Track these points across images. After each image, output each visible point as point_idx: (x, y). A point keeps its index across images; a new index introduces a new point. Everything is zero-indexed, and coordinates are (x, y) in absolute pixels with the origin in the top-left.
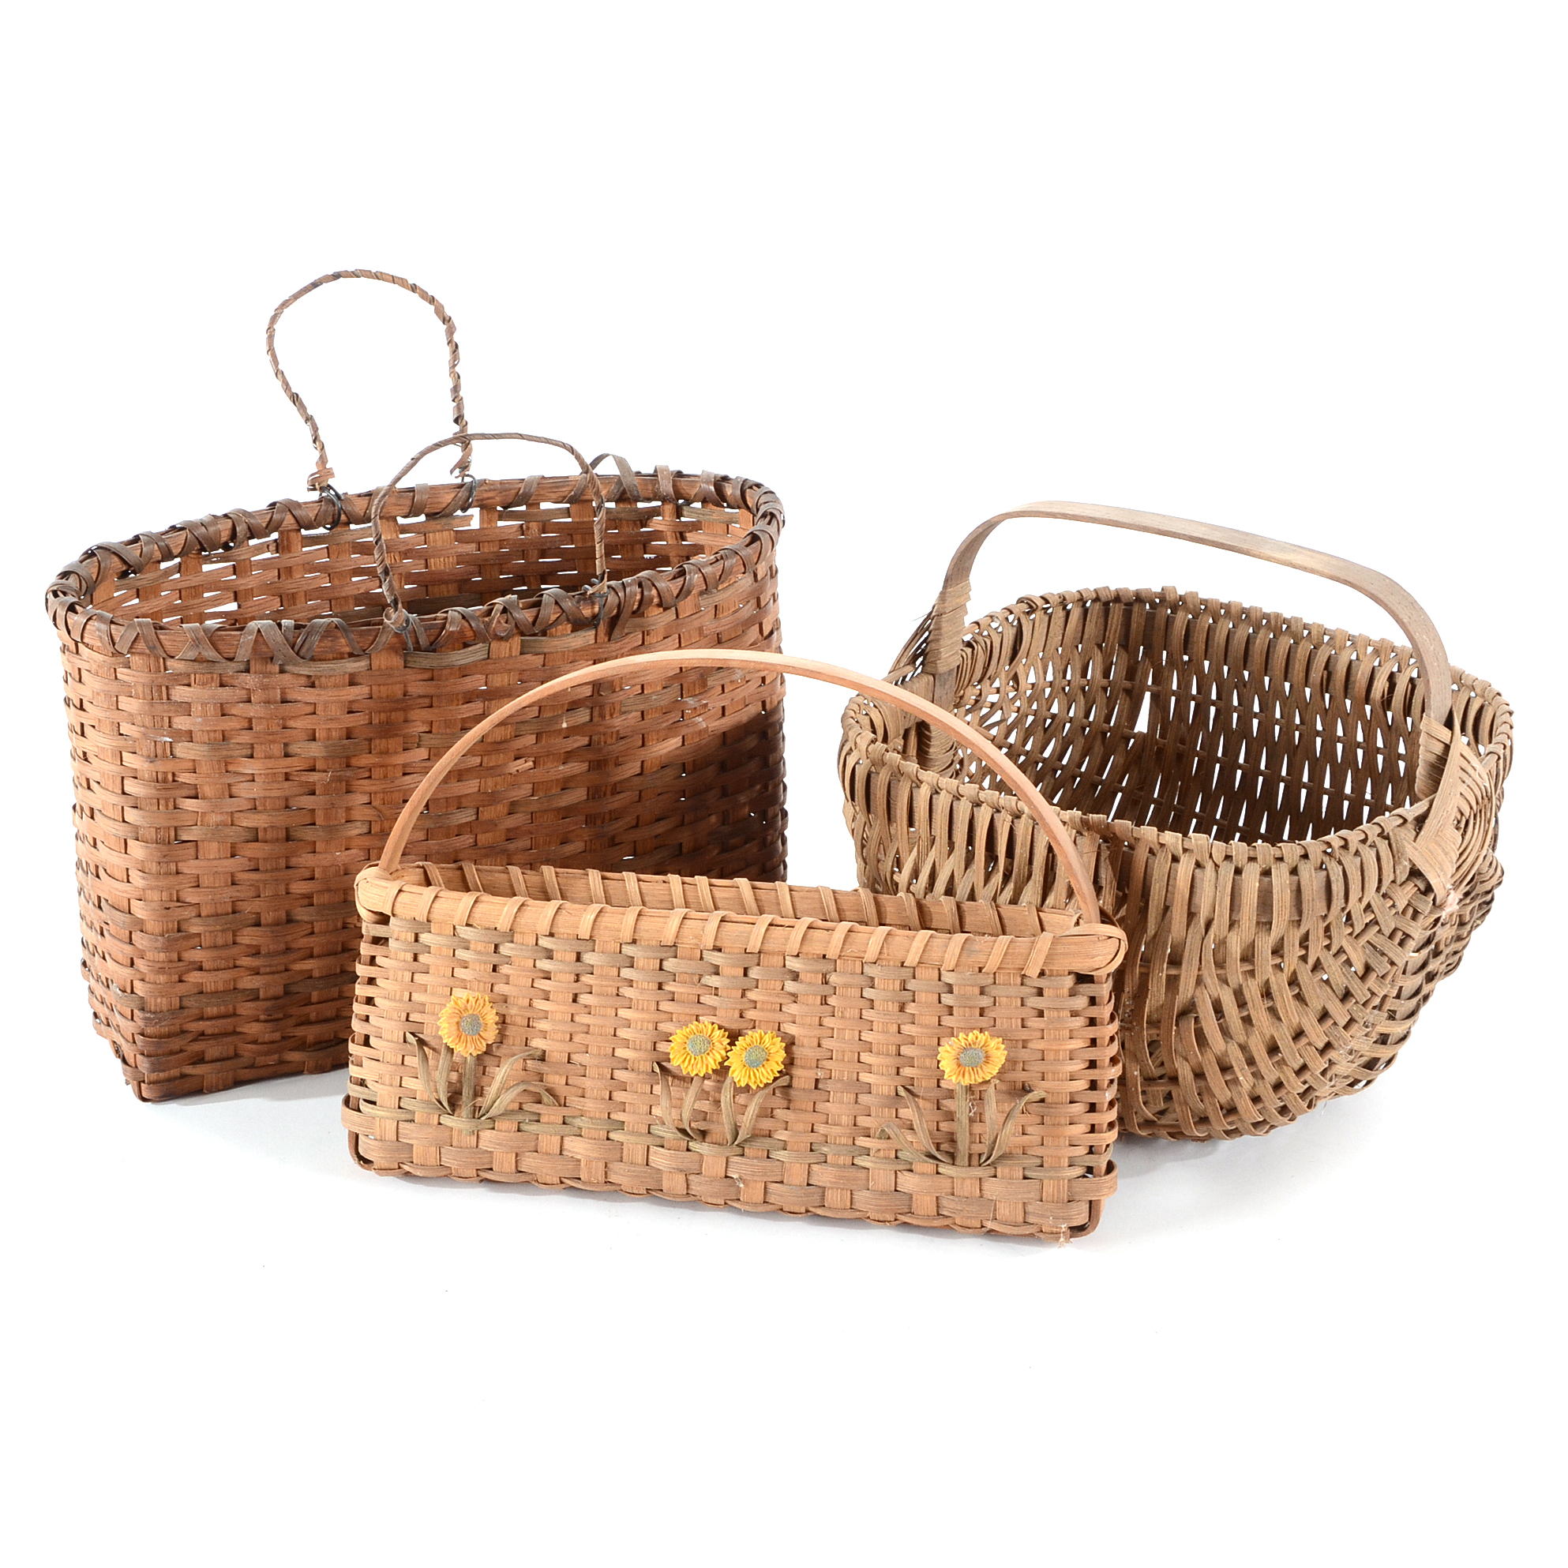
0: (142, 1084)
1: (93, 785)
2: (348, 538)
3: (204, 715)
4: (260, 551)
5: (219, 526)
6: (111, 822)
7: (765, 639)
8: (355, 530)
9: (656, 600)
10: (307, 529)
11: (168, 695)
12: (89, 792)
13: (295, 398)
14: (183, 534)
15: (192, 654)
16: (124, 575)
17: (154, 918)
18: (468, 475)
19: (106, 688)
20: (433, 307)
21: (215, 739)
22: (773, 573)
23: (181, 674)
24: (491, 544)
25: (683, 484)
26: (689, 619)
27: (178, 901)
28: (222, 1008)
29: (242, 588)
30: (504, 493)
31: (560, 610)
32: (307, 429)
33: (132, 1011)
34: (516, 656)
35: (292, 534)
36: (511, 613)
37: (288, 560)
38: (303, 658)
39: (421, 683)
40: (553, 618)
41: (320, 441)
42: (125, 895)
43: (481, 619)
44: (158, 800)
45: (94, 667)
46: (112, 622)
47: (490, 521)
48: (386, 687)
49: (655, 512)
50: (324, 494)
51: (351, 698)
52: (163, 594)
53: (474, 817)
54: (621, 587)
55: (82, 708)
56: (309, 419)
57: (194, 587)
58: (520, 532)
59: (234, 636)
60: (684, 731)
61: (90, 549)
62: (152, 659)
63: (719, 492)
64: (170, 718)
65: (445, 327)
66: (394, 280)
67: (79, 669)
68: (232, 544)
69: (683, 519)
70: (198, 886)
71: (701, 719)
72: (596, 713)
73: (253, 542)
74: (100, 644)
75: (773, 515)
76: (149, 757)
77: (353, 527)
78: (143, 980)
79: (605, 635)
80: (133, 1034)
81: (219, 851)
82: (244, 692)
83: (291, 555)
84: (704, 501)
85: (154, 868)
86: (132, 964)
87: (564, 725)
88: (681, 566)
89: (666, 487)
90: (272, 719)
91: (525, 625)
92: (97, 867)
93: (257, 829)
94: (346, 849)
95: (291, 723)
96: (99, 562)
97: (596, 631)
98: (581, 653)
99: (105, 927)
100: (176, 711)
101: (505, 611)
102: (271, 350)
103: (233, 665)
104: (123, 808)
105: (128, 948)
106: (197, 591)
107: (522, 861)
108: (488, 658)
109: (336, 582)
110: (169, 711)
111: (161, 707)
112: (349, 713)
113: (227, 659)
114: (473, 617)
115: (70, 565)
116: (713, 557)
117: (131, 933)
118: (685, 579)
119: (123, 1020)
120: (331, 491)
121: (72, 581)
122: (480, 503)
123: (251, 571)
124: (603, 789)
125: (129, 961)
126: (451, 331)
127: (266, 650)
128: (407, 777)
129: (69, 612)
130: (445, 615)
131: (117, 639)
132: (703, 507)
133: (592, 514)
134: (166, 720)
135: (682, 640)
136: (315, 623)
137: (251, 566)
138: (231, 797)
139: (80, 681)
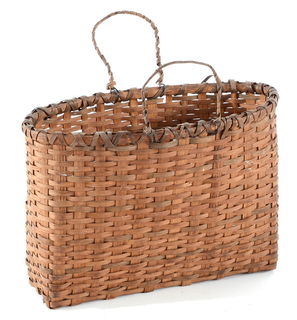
0: (50, 302)
1: (37, 193)
2: (120, 106)
3: (78, 166)
4: (90, 111)
5: (78, 102)
6: (43, 206)
7: (273, 140)
8: (123, 104)
9: (237, 125)
10: (107, 103)
11: (66, 159)
12: (35, 195)
13: (102, 57)
14: (65, 105)
15: (76, 144)
16: (45, 119)
17: (58, 240)
18: (162, 84)
19: (44, 157)
20: (150, 24)
21: (82, 175)
22: (275, 116)
23: (71, 151)
24: (170, 108)
25: (240, 86)
26: (248, 132)
27: (66, 234)
28: (80, 274)
29: (84, 124)
30: (175, 90)
31: (204, 128)
32: (106, 68)
33: (48, 275)
34: (188, 145)
35: (101, 105)
36: (187, 129)
37: (99, 114)
38: (115, 145)
39: (155, 154)
40: (202, 130)
41: (111, 72)
42: (47, 232)
43: (177, 131)
44: (61, 197)
45: (40, 150)
46: (47, 133)
47: (170, 100)
48: (142, 156)
49: (229, 96)
50: (112, 91)
51: (130, 160)
52: (58, 126)
53: (171, 204)
54: (225, 120)
55: (34, 165)
56: (107, 64)
57: (68, 124)
58: (180, 104)
59: (91, 137)
60: (244, 173)
61: (34, 109)
62: (61, 146)
63: (253, 88)
64: (66, 167)
65: (154, 31)
66: (136, 14)
67: (34, 150)
68: (81, 108)
69: (239, 99)
70: (74, 229)
71: (251, 169)
72: (215, 166)
73: (88, 108)
74: (43, 141)
75: (275, 95)
76: (58, 182)
77: (122, 102)
78: (52, 263)
79: (219, 137)
80: (48, 284)
81: (81, 216)
82: (93, 158)
83: (101, 113)
84: (247, 92)
85: (58, 222)
86: (49, 258)
87: (203, 170)
88: (245, 113)
89: (234, 87)
90: (102, 167)
91: (192, 133)
92: (36, 222)
93: (95, 208)
94: (126, 215)
95: (109, 169)
96: (38, 113)
97: (216, 136)
98: (210, 144)
99: (38, 244)
100: (69, 165)
101: (185, 128)
102: (94, 40)
103: (89, 148)
104: (48, 200)
105: (47, 252)
106: (69, 125)
107: (187, 220)
108: (178, 145)
109: (116, 122)
110: (66, 165)
111: (63, 164)
112: (129, 165)
113: (88, 145)
114: (174, 130)
115: (29, 114)
116: (256, 109)
117: (49, 246)
118: (247, 117)
119: (45, 278)
120: (115, 89)
121: (30, 120)
122: (167, 94)
123: (87, 118)
124: (216, 193)
125: (48, 257)
126: (156, 32)
127: (102, 142)
128: (148, 189)
129: (32, 130)
130: (164, 130)
131: (49, 139)
132: (246, 94)
133: (206, 97)
134: (65, 168)
135: (245, 139)
136: (119, 133)
137: (87, 116)
138: (86, 196)
139: (34, 155)
